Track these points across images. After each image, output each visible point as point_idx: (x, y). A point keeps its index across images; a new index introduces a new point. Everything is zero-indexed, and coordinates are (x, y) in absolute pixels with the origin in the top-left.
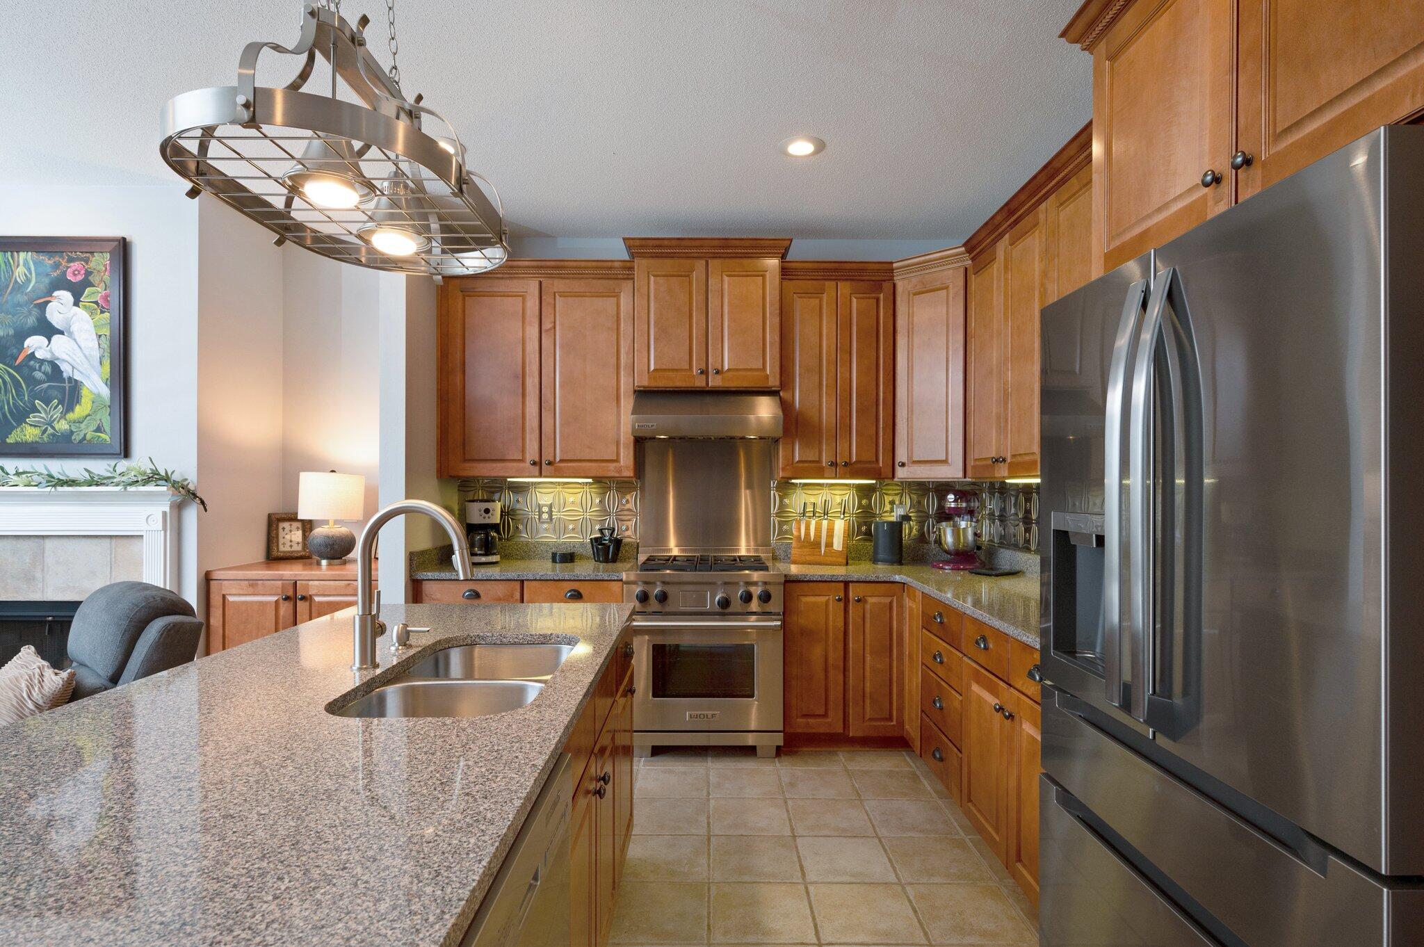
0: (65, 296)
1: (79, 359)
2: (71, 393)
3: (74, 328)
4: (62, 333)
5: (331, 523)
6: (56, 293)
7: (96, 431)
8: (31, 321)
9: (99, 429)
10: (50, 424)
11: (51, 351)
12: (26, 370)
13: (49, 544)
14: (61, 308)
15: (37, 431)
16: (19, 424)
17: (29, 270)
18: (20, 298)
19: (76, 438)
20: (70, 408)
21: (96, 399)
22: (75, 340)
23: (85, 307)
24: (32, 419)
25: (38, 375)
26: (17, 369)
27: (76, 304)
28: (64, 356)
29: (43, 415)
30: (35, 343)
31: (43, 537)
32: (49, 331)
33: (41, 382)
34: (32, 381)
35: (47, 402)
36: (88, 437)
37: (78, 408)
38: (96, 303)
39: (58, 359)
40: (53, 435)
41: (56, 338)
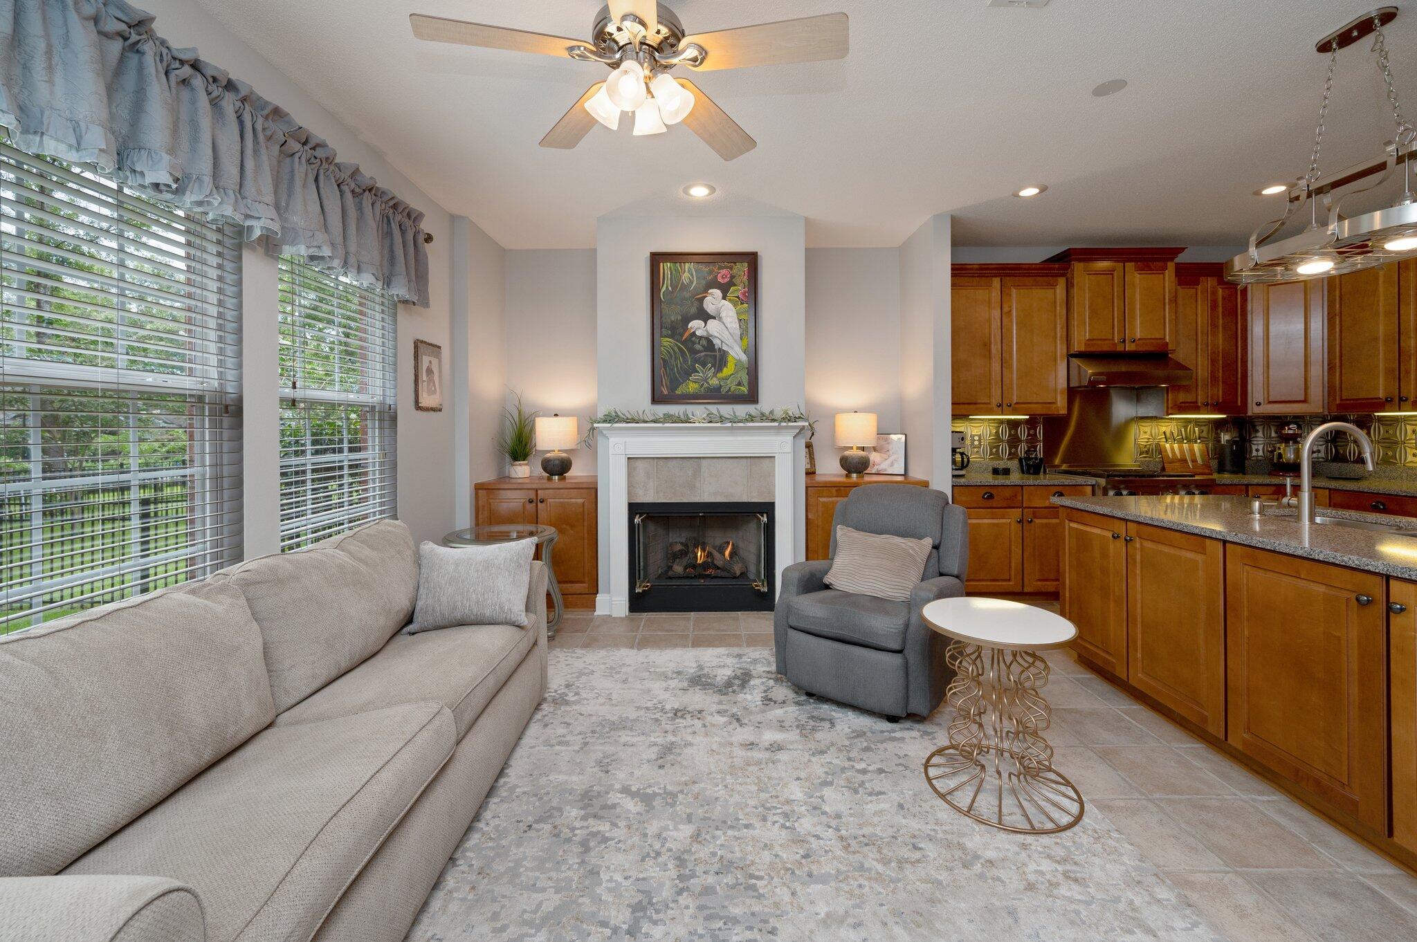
0: (717, 293)
1: (726, 336)
2: (718, 358)
3: (723, 314)
4: (714, 318)
5: (855, 448)
6: (710, 291)
7: (737, 385)
8: (693, 310)
9: (739, 384)
10: (706, 380)
11: (707, 331)
12: (690, 344)
13: (704, 462)
14: (713, 300)
15: (696, 386)
16: (684, 381)
17: (692, 275)
18: (687, 295)
19: (724, 390)
20: (720, 369)
21: (738, 363)
22: (723, 323)
23: (730, 301)
24: (693, 377)
25: (698, 347)
26: (682, 343)
27: (724, 298)
28: (716, 334)
29: (701, 374)
30: (696, 325)
31: (700, 458)
32: (706, 317)
33: (700, 352)
34: (693, 352)
35: (704, 365)
36: (732, 389)
37: (725, 370)
38: (738, 297)
39: (712, 336)
40: (708, 388)
41: (710, 322)
